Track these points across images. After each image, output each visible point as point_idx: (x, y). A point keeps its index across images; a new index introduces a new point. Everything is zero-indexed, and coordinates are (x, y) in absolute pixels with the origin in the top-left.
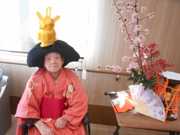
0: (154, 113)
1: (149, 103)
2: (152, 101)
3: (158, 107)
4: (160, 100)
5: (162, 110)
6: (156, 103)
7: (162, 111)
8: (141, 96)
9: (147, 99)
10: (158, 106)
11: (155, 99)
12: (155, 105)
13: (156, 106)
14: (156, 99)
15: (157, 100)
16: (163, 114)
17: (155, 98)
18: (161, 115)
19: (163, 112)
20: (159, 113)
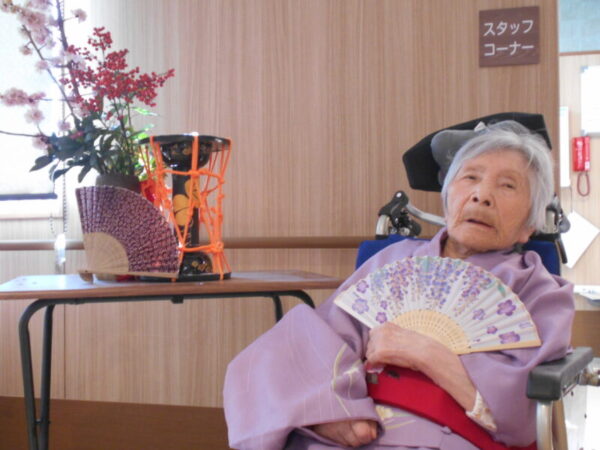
0: (483, 323)
1: (444, 301)
2: (449, 288)
3: (483, 293)
4: (470, 267)
5: (504, 295)
6: (467, 286)
7: (504, 300)
8: (400, 297)
9: (427, 296)
10: (478, 292)
11: (452, 276)
12: (468, 291)
13: (474, 293)
14: (458, 273)
15: (463, 273)
16: (514, 308)
17: (451, 271)
18: (510, 314)
19: (509, 302)
20: (499, 312)
